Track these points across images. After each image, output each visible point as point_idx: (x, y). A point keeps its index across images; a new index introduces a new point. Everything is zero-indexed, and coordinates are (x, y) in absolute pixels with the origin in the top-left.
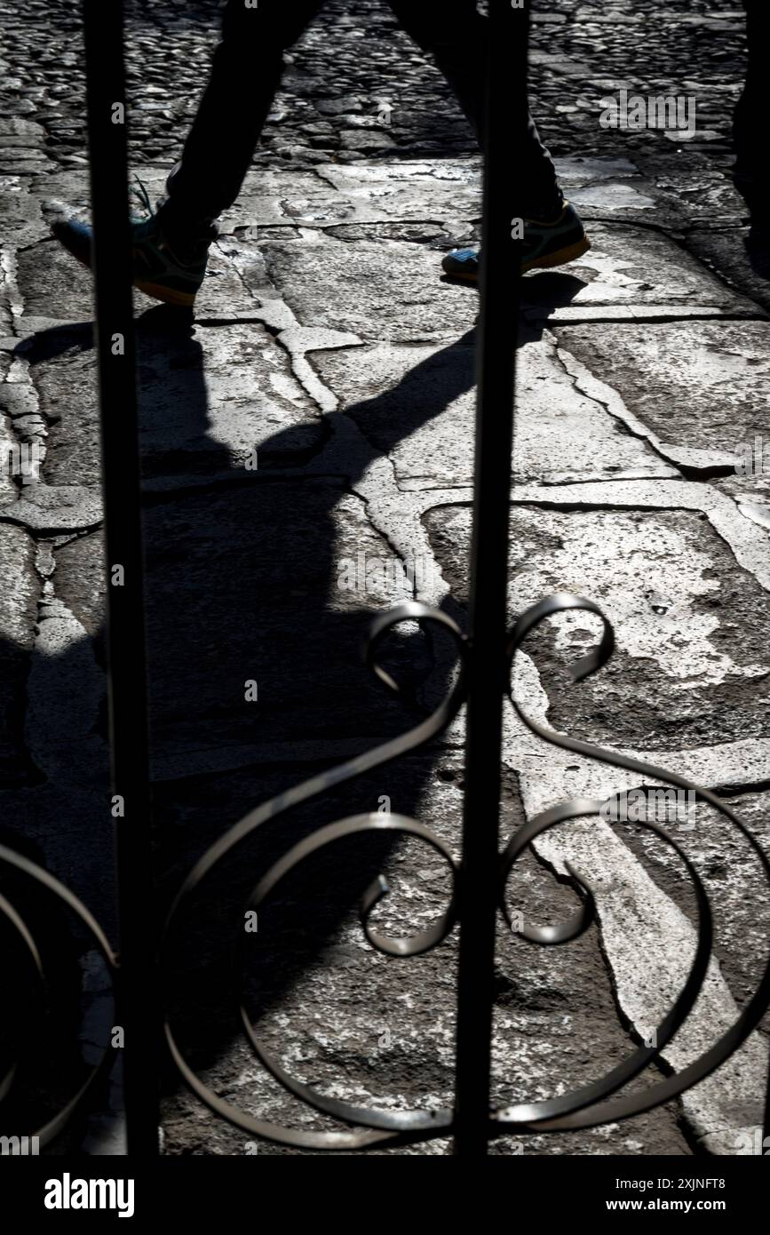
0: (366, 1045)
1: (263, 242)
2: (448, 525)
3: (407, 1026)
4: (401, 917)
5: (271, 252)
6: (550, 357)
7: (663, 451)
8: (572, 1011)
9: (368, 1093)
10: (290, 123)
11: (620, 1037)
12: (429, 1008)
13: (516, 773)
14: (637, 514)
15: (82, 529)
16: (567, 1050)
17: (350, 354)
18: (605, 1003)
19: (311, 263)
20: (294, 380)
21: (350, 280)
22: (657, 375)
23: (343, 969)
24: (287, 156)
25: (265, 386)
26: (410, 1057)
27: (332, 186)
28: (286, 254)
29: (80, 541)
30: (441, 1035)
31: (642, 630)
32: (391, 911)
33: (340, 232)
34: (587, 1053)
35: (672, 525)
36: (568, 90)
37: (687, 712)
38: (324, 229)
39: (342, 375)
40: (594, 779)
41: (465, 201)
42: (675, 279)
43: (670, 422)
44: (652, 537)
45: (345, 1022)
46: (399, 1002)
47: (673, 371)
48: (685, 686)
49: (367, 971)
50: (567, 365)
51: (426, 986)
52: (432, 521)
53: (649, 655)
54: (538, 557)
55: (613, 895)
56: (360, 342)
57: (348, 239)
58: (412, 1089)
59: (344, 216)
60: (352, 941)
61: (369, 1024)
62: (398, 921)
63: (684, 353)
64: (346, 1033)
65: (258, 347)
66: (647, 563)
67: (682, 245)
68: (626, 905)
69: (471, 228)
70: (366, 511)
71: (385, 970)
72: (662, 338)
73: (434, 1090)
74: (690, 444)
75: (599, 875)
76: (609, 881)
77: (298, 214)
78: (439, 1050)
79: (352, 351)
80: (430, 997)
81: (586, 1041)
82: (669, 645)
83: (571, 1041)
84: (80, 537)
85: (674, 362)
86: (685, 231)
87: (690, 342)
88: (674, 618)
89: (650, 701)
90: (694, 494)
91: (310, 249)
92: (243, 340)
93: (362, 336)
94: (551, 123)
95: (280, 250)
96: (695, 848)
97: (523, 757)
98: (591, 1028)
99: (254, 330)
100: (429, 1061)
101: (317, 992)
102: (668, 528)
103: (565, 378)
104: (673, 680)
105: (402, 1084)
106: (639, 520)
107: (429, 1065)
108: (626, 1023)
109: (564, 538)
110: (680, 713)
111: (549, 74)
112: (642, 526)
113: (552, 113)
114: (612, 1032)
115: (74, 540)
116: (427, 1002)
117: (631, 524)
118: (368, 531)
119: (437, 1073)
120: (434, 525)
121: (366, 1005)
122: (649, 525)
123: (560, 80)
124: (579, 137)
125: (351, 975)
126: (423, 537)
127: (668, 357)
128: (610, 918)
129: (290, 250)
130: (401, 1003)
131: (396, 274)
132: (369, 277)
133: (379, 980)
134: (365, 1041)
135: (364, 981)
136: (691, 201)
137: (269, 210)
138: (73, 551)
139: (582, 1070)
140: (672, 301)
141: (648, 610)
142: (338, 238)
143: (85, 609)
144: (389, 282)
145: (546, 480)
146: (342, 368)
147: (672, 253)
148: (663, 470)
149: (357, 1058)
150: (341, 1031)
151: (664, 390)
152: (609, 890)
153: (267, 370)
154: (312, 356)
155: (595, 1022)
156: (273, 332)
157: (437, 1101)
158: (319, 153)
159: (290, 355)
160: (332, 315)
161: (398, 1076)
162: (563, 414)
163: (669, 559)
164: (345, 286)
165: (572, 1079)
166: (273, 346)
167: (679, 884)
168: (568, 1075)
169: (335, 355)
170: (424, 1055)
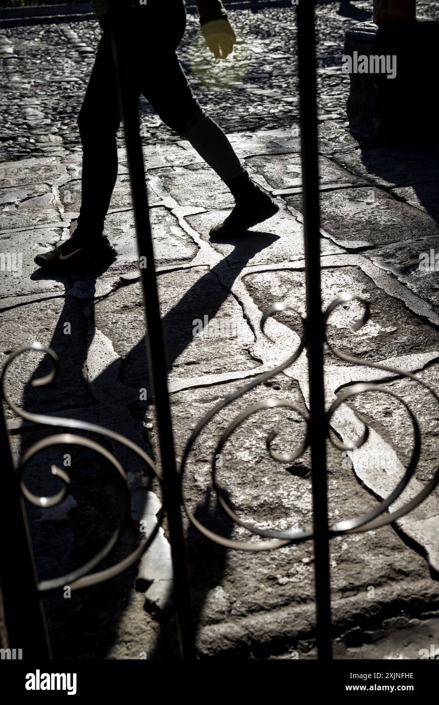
0: (251, 501)
1: (159, 174)
2: (253, 281)
3: (268, 492)
4: (258, 446)
5: (163, 178)
6: (284, 209)
7: (337, 243)
8: (336, 478)
9: (255, 521)
10: (163, 127)
11: (358, 487)
12: (276, 483)
13: (297, 381)
14: (331, 270)
15: (101, 297)
16: (337, 495)
17: (202, 215)
18: (350, 474)
19: (179, 181)
20: (180, 228)
21: (197, 186)
22: (330, 213)
23: (237, 470)
24: (163, 140)
25: (169, 232)
26: (271, 505)
27: (184, 149)
28: (170, 178)
29: (101, 302)
30: (283, 494)
31: (341, 317)
32: (253, 444)
33: (191, 167)
34: (346, 495)
35: (346, 272)
36: (274, 103)
37: (365, 349)
38: (184, 167)
39: (200, 224)
40: (331, 380)
41: (240, 150)
42: (331, 173)
43: (338, 231)
44: (339, 278)
45: (241, 492)
46: (262, 482)
47: (337, 210)
48: (362, 338)
49: (247, 470)
50: (292, 212)
51: (273, 474)
52: (246, 280)
53: (345, 327)
54: (293, 291)
55: (346, 428)
56: (205, 211)
57: (194, 170)
58: (274, 518)
59: (191, 161)
60: (239, 458)
61: (251, 492)
62: (257, 447)
63: (340, 203)
64: (242, 497)
65: (164, 216)
66: (338, 289)
67: (331, 159)
68: (352, 431)
69: (244, 161)
70: (218, 279)
71: (255, 469)
72: (330, 198)
73: (282, 517)
74: (348, 239)
75: (339, 421)
76: (344, 422)
77: (172, 161)
78: (283, 500)
79: (203, 214)
80: (275, 478)
81: (344, 491)
82: (353, 322)
83: (338, 491)
84: (100, 300)
85: (336, 206)
86: (332, 154)
87: (342, 198)
88: (353, 311)
89: (349, 346)
90: (353, 259)
91: (179, 175)
92: (157, 214)
93: (206, 208)
94: (269, 117)
95: (167, 177)
96: (377, 405)
97: (299, 374)
98: (345, 485)
99: (161, 210)
100: (279, 506)
101: (227, 481)
102: (345, 274)
103: (292, 217)
104: (357, 336)
105: (269, 516)
106: (332, 272)
107: (280, 507)
108: (360, 482)
109: (302, 282)
110: (361, 349)
111: (265, 98)
112: (334, 274)
113: (269, 113)
114: (355, 486)
115: (98, 302)
116: (274, 481)
117: (330, 274)
118: (220, 287)
119: (283, 510)
120: (247, 282)
121: (249, 484)
122: (337, 273)
123: (270, 99)
124: (281, 122)
125: (241, 472)
126: (244, 287)
127: (334, 205)
128: (347, 438)
129: (171, 176)
130: (263, 482)
131: (216, 181)
132: (205, 184)
133: (253, 473)
134: (250, 499)
135: (246, 474)
136: (333, 142)
137: (160, 161)
138: (98, 306)
139: (344, 503)
140: (331, 182)
141: (342, 308)
142: (190, 170)
143: (106, 330)
144: (213, 185)
145: (292, 259)
146: (199, 222)
147: (328, 163)
148: (339, 250)
149: (249, 507)
150: (240, 496)
151: (333, 218)
152: (344, 426)
153: (168, 226)
154: (186, 218)
155: (347, 482)
156: (169, 210)
157: (285, 522)
158: (176, 138)
159: (177, 218)
160: (192, 200)
161: (267, 513)
162: (294, 232)
163: (347, 286)
164: (196, 188)
165: (341, 507)
166: (170, 215)
167: (373, 421)
168: (339, 506)
169: (196, 217)
170: (277, 503)
